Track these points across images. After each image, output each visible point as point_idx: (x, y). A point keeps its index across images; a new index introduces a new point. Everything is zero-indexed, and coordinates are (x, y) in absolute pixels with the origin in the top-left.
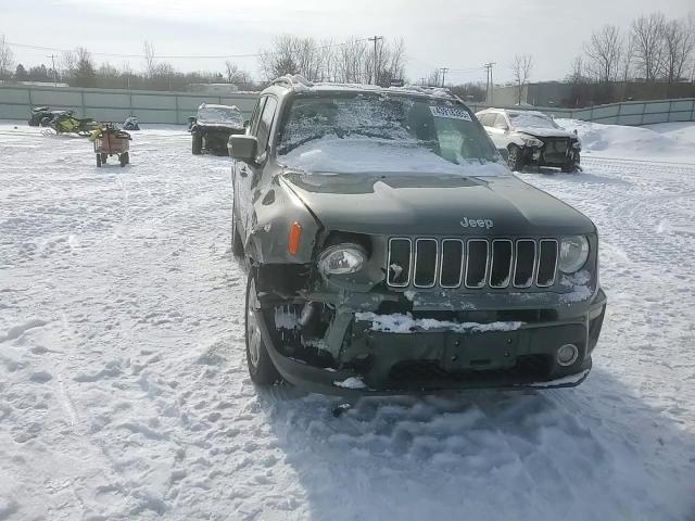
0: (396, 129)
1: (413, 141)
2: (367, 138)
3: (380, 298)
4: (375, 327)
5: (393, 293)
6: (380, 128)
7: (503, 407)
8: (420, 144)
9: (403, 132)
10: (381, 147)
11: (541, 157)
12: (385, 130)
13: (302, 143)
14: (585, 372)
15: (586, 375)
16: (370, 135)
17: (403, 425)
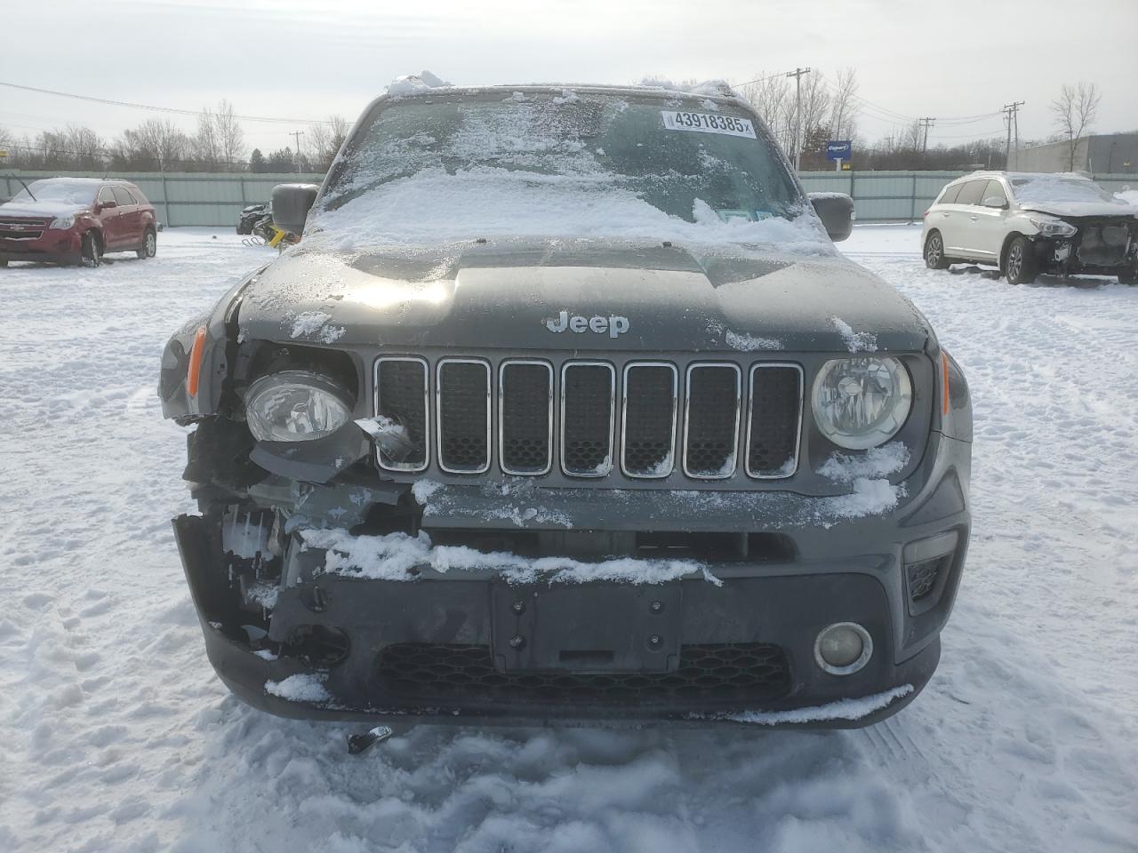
0: (572, 154)
1: (606, 177)
2: (506, 174)
3: (363, 497)
4: (332, 562)
5: (390, 485)
6: (538, 153)
7: (734, 760)
8: (616, 183)
9: (586, 160)
10: (531, 190)
11: (1073, 256)
12: (550, 157)
13: (372, 186)
14: (899, 692)
15: (898, 703)
16: (511, 167)
17: (485, 784)
